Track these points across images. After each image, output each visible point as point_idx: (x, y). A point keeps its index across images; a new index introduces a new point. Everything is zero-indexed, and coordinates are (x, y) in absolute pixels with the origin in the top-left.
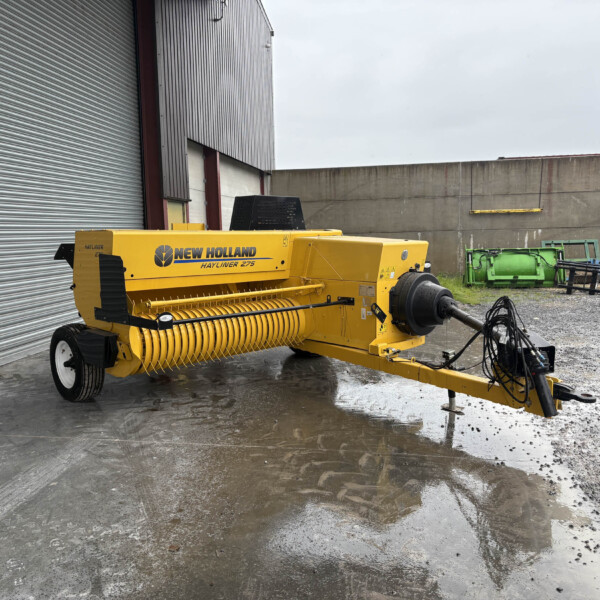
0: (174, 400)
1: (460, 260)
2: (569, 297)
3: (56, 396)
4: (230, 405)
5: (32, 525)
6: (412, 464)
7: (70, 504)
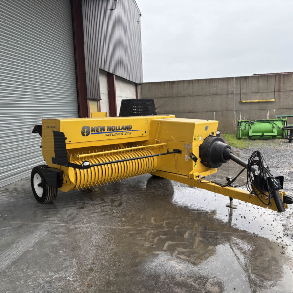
0: (92, 202)
1: (235, 126)
2: (290, 144)
3: (34, 201)
4: (120, 205)
5: (19, 272)
6: (212, 237)
7: (38, 260)
